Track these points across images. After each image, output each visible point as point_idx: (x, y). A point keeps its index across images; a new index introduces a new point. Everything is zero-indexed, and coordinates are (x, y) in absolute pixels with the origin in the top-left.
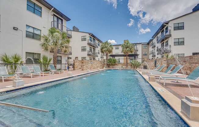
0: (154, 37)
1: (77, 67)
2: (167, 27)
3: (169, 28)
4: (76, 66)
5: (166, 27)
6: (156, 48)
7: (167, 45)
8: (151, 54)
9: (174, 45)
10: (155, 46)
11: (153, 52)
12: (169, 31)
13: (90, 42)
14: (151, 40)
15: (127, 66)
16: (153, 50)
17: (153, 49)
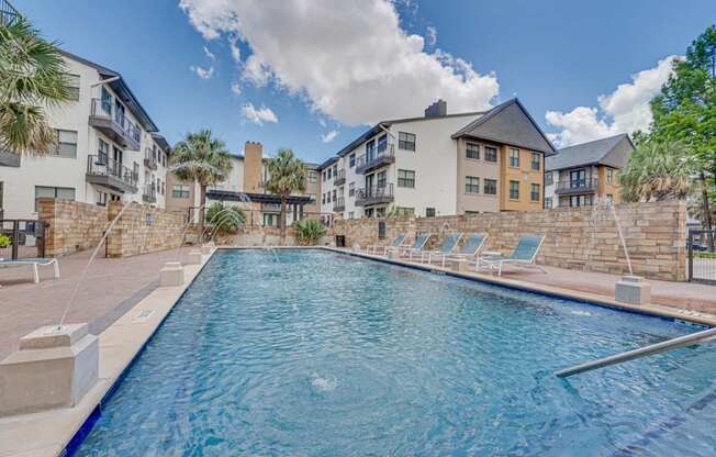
0: (343, 153)
1: (63, 240)
2: (385, 136)
3: (390, 141)
4: (60, 236)
5: (381, 135)
6: (347, 187)
7: (382, 183)
8: (329, 200)
9: (399, 185)
10: (343, 181)
11: (335, 197)
12: (389, 147)
13: (101, 113)
14: (332, 161)
15: (284, 236)
16: (335, 191)
17: (335, 187)
